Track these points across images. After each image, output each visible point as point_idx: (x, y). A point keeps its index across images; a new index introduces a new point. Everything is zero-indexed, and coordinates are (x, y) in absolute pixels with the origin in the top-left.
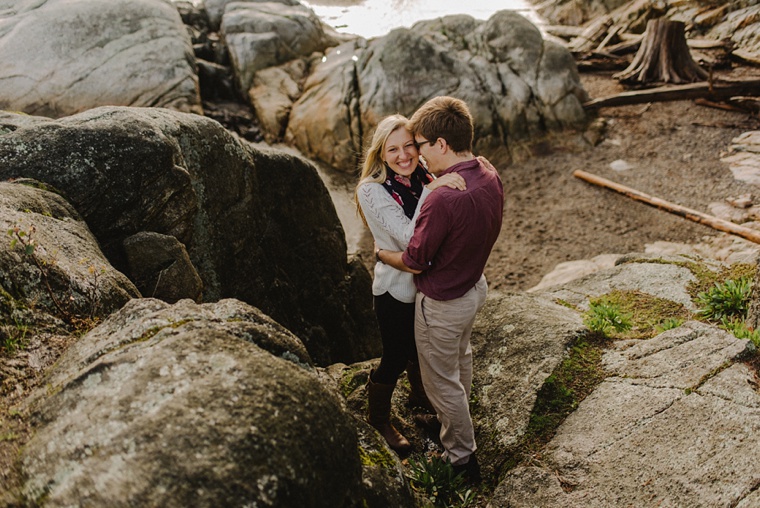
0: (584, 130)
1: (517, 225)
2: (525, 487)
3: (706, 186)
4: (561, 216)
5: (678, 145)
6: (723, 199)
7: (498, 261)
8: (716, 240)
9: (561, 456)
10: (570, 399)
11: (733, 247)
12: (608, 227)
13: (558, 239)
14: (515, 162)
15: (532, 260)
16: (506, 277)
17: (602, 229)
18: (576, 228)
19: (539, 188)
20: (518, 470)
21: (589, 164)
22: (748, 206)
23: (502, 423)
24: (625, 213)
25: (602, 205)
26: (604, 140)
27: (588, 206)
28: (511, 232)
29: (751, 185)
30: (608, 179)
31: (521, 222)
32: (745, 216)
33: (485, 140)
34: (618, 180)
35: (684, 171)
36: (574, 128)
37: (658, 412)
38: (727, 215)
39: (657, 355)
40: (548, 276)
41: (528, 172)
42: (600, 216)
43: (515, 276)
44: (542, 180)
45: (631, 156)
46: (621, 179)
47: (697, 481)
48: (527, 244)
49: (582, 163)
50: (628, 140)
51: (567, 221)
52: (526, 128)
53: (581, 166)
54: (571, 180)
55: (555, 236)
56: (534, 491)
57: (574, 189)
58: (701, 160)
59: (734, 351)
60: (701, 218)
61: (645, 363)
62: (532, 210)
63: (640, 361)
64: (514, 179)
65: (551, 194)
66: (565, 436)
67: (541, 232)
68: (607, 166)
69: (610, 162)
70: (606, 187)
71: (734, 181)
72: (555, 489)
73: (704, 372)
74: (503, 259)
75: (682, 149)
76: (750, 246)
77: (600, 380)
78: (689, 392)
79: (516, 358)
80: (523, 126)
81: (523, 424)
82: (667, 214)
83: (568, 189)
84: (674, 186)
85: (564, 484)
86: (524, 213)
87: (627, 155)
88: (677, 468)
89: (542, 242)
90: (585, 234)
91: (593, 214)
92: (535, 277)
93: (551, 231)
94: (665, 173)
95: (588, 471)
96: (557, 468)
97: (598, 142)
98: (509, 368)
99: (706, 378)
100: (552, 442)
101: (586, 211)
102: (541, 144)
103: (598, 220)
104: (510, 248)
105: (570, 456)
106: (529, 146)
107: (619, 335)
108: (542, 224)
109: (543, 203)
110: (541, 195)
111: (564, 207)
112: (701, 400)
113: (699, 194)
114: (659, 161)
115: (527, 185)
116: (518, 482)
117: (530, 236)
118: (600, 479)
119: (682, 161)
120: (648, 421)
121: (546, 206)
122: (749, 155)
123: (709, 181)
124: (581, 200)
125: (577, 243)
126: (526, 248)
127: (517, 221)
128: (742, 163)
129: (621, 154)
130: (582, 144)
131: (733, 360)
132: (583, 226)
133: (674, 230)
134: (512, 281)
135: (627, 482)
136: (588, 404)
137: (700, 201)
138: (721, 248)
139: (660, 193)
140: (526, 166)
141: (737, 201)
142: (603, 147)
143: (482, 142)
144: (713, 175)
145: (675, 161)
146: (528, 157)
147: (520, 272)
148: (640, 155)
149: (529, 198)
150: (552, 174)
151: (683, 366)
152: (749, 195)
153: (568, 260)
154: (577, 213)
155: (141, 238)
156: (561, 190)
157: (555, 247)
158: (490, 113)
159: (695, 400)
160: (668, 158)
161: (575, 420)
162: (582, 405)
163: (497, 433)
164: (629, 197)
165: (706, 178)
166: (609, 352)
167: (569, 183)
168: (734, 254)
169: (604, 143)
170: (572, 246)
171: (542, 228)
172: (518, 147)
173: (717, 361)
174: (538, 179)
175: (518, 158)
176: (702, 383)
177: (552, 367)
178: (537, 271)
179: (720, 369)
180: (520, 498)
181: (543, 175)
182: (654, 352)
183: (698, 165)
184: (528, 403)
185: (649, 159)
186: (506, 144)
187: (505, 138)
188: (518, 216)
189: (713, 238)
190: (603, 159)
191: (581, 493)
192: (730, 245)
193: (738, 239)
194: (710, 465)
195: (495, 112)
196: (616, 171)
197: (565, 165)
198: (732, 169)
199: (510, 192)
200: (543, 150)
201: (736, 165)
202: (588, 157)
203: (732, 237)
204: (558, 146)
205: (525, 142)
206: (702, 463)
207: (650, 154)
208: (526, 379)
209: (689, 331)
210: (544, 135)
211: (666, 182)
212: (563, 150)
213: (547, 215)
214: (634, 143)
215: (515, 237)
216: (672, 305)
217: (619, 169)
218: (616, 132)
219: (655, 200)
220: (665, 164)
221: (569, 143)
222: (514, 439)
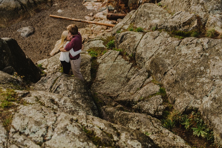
0: (47, 3)
1: (41, 34)
2: (96, 86)
3: (82, 12)
4: (51, 29)
5: (72, 2)
6: (87, 15)
7: (41, 45)
8: (90, 26)
9: (99, 79)
10: (96, 70)
11: (94, 26)
12: (64, 28)
13: (53, 35)
14: (31, 16)
15: (50, 42)
16: (45, 48)
17: (63, 29)
18: (57, 31)
19: (42, 22)
20: (94, 84)
21: (52, 12)
22: (93, 15)
23: (86, 78)
24: (67, 24)
25: (60, 23)
26: (53, 4)
27: (57, 24)
28: (40, 36)
29: (92, 10)
30: (59, 16)
31: (42, 33)
32: (93, 18)
33: (20, 11)
34: (61, 15)
35: (76, 9)
36: (44, 3)
37: (111, 67)
38: (90, 19)
39: (106, 58)
40: (56, 45)
41: (37, 18)
42: (61, 26)
43: (47, 47)
44: (42, 19)
45: (61, 8)
46: (62, 15)
47: (121, 74)
48: (46, 38)
49: (50, 12)
50: (59, 3)
51: (53, 29)
52: (31, 5)
53: (50, 13)
54: (50, 18)
55: (52, 34)
56: (98, 86)
57: (51, 20)
58: (79, 6)
59: (118, 54)
60: (85, 21)
61: (105, 60)
62: (43, 29)
63: (104, 60)
64: (34, 21)
65: (46, 23)
66: (98, 76)
67: (48, 34)
68: (57, 12)
69: (57, 11)
70: (59, 18)
71: (88, 10)
72: (101, 84)
73: (115, 58)
74: (42, 44)
75: (73, 3)
76: (97, 26)
77: (99, 65)
78: (114, 62)
79: (82, 67)
80: (30, 5)
81: (90, 77)
82: (76, 22)
83: (49, 20)
84: (75, 14)
85: (102, 83)
86: (41, 30)
87: (60, 8)
88: (118, 73)
89: (50, 37)
90: (59, 32)
91: (59, 26)
92: (53, 46)
93: (51, 33)
94: (72, 11)
95: (105, 80)
96: (100, 81)
97: (52, 5)
98: (82, 69)
99: (115, 59)
100: (96, 78)
101: (57, 25)
102: (37, 9)
103: (61, 27)
104: (42, 41)
105: (101, 79)
106: (34, 10)
107: (97, 56)
108: (47, 32)
109: (45, 26)
110: (43, 24)
111: (51, 26)
112: (116, 63)
113: (81, 15)
114: (69, 8)
115: (38, 22)
116: (94, 86)
117: (46, 36)
118: (107, 80)
119: (74, 7)
120: (110, 69)
121: (46, 27)
122: (88, 2)
123: (82, 11)
124: (54, 23)
125: (59, 35)
126: (46, 39)
127: (40, 33)
128: (88, 5)
129: (59, 8)
130: (48, 7)
131: (118, 55)
132: (58, 30)
133: (79, 26)
134: (47, 49)
135: (111, 78)
136: (99, 70)
137: (82, 17)
138: (91, 27)
139: (73, 17)
140: (35, 16)
141: (90, 15)
142: (53, 6)
143: (20, 12)
144: (83, 9)
145: (73, 7)
146: (35, 13)
147: (48, 46)
148: (64, 7)
149: (41, 25)
150: (43, 17)
151: (111, 58)
152: (92, 13)
153: (58, 40)
154: (55, 27)
155: (6, 69)
156: (48, 21)
157: (54, 37)
158: (19, 3)
159: (115, 63)
160: (71, 7)
161: (98, 73)
162: (98, 70)
163: (86, 80)
164: (66, 19)
165: (81, 10)
166: (98, 60)
167: (49, 19)
168: (94, 28)
169: (53, 5)
170: (57, 36)
171: (48, 33)
172: (31, 11)
173: (116, 56)
174: (40, 20)
175: (32, 15)
176: (115, 60)
177: (90, 66)
178: (52, 45)
179: (117, 57)
180: (96, 88)
181: (41, 18)
182: (105, 57)
183: (78, 7)
184: (89, 73)
185: (66, 8)
186: (27, 11)
187: (26, 9)
188: (40, 31)
189: (89, 26)
190: (55, 10)
191: (106, 83)
192: (93, 26)
193: (94, 25)
194: (122, 71)
195: (20, 2)
196: (59, 13)
197: (46, 14)
198: (86, 7)
199: (34, 25)
200: (38, 11)
201: (87, 5)
202: (51, 10)
203: (92, 24)
204: (42, 9)
205: (32, 9)
206: (120, 71)
207: (66, 6)
208: (87, 69)
209: (109, 52)
210: (37, 6)
211: (73, 13)
212: (43, 9)
213: (47, 29)
214: (61, 4)
215: (42, 37)
216: (102, 48)
217: (60, 12)
218: (55, 1)
219: (73, 19)
220: (70, 8)
221: (44, 7)
222: (90, 80)
